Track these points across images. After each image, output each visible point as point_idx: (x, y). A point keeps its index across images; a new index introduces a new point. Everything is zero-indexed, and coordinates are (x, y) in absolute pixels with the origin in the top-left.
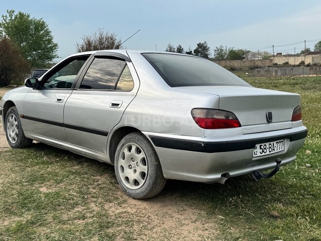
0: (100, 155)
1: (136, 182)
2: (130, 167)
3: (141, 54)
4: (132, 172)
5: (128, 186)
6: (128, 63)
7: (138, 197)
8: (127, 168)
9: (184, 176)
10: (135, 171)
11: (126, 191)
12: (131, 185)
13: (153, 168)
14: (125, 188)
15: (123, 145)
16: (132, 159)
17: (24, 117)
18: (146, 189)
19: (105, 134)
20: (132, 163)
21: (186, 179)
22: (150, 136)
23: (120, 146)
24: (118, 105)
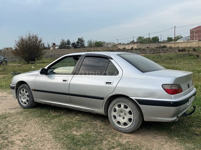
0: (96, 110)
1: (125, 124)
2: (120, 116)
3: (117, 55)
4: (122, 119)
5: (120, 126)
6: (111, 60)
7: (127, 132)
8: (118, 117)
9: (158, 119)
10: (124, 118)
11: (118, 129)
12: (122, 126)
13: (138, 116)
14: (118, 127)
15: (114, 104)
16: (121, 111)
17: (35, 90)
18: (134, 127)
19: (102, 99)
20: (121, 114)
21: (159, 121)
22: (136, 99)
23: (112, 105)
24: (111, 83)
